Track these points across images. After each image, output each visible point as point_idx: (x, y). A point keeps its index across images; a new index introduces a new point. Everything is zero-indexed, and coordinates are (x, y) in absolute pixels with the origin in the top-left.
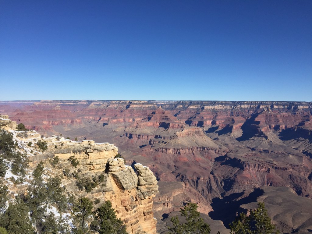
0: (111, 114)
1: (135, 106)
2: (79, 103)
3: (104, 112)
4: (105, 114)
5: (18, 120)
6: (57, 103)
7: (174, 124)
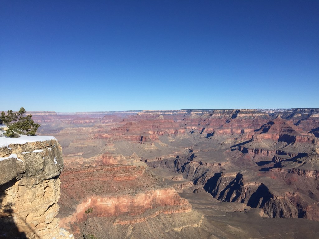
0: (216, 124)
1: (244, 115)
2: (178, 113)
3: (207, 122)
4: (209, 124)
5: (127, 129)
6: (158, 113)
7: (302, 138)
